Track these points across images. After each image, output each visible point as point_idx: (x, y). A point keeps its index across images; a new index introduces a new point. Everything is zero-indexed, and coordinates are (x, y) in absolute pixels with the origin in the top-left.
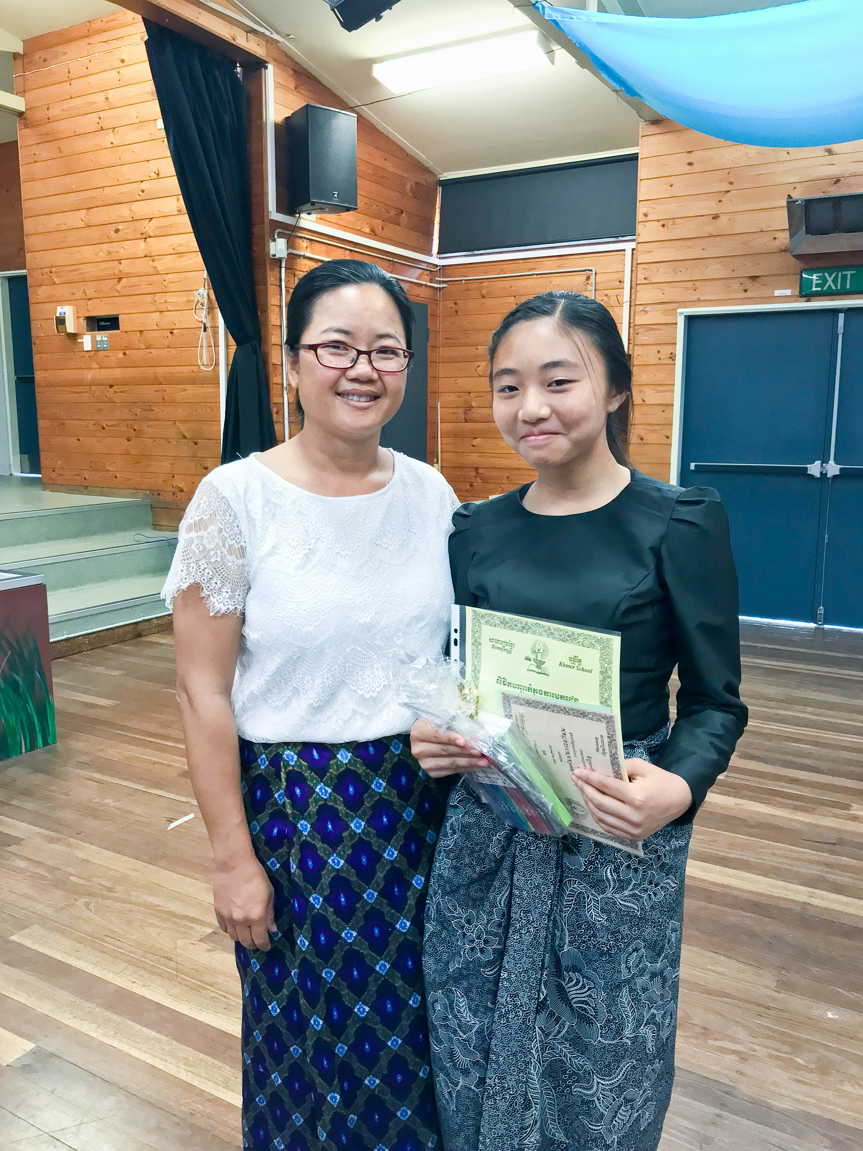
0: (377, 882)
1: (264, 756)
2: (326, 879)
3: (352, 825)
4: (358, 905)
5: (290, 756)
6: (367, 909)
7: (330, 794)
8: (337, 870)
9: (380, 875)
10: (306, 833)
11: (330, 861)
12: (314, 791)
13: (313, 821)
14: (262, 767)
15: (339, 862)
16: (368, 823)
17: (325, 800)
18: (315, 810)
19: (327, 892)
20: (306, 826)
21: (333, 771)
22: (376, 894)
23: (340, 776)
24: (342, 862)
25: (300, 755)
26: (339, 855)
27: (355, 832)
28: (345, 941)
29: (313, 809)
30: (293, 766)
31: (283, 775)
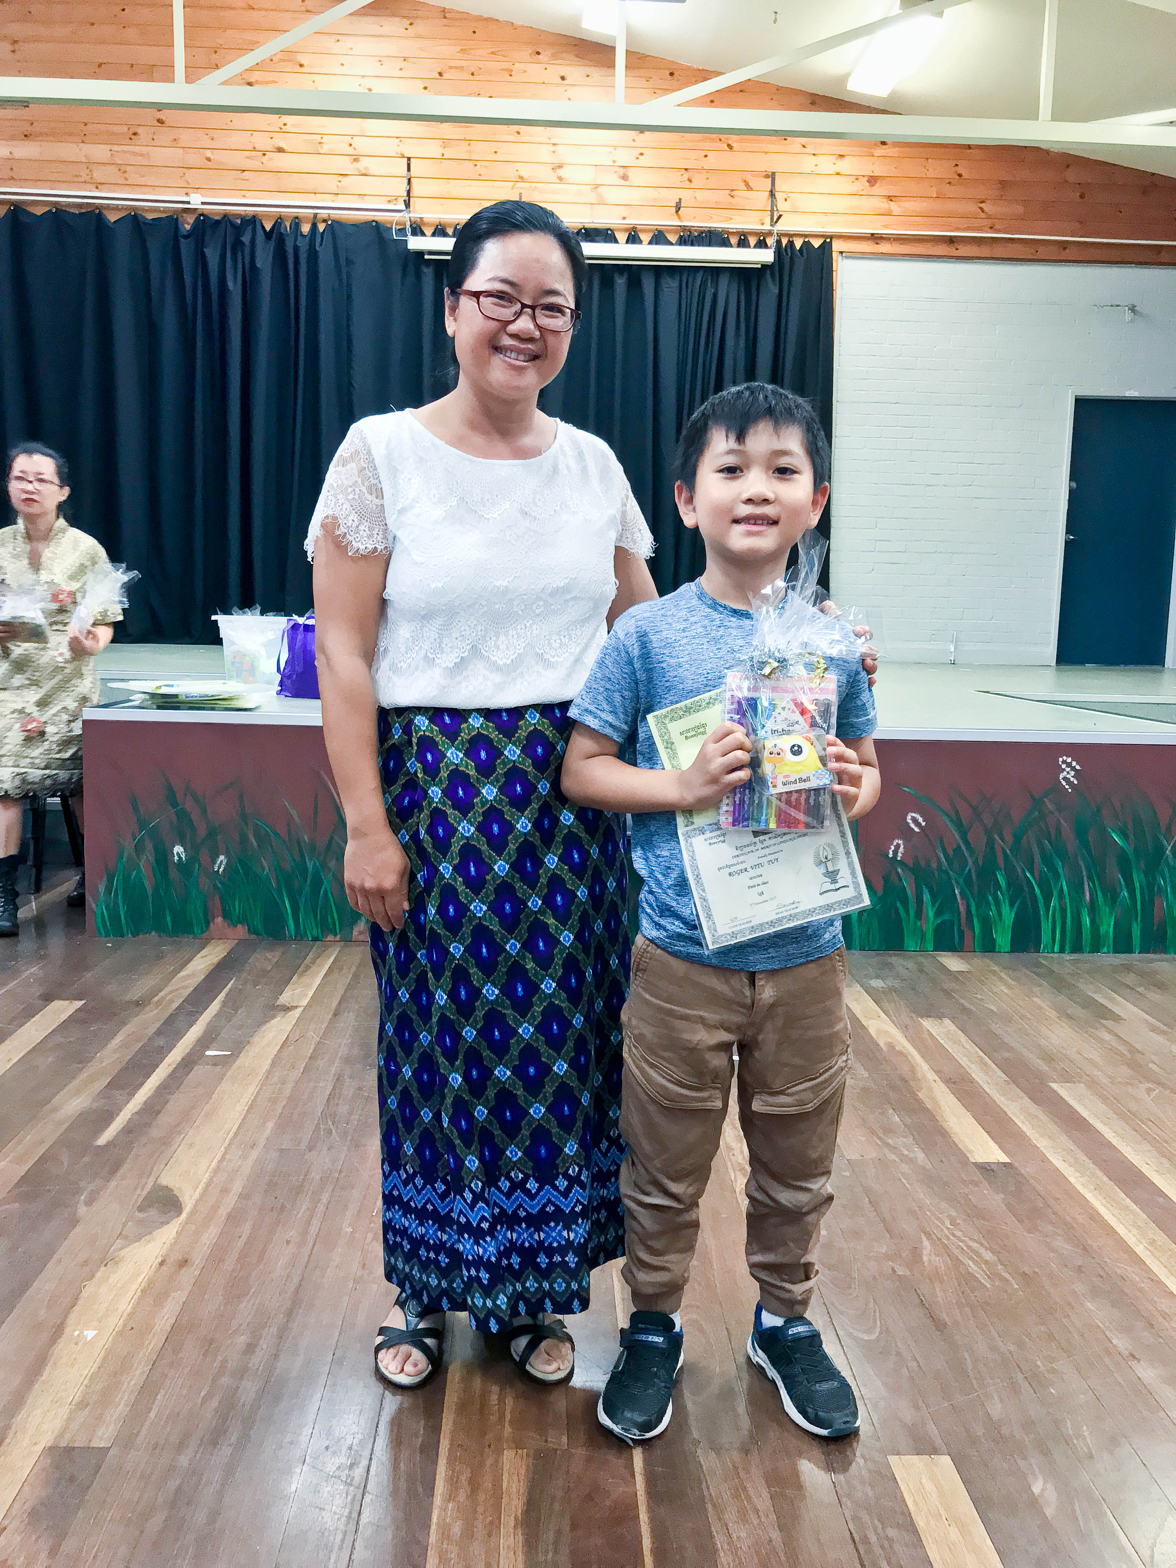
0: (509, 853)
1: (397, 725)
2: (455, 848)
3: (484, 791)
4: (488, 877)
5: (422, 722)
6: (498, 882)
7: (462, 759)
8: (467, 838)
9: (512, 846)
10: (437, 800)
11: (460, 828)
12: (445, 756)
13: (444, 786)
14: (396, 737)
15: (469, 830)
16: (500, 789)
17: (457, 765)
18: (446, 775)
19: (456, 862)
20: (437, 793)
21: (464, 736)
22: (507, 867)
23: (472, 741)
24: (472, 829)
25: (431, 720)
26: (469, 822)
27: (487, 800)
28: (475, 915)
29: (444, 774)
30: (424, 731)
31: (414, 740)
